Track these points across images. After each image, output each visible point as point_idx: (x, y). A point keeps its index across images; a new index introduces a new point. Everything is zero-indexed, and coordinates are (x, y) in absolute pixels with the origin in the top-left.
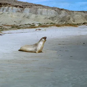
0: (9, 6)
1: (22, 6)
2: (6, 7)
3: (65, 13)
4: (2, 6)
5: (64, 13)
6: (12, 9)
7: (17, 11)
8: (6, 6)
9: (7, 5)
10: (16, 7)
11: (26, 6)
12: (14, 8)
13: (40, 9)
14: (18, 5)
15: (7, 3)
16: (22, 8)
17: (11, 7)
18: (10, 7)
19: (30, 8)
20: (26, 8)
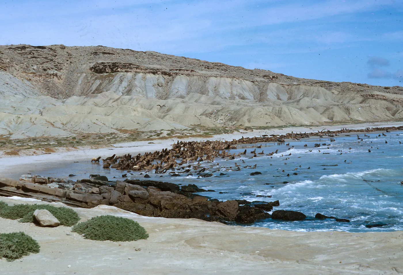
0: (135, 70)
1: (168, 71)
2: (130, 75)
3: (277, 88)
4: (118, 71)
5: (274, 89)
6: (144, 78)
7: (156, 83)
8: (128, 70)
9: (131, 68)
10: (154, 73)
11: (180, 70)
12: (150, 76)
13: (213, 79)
14: (158, 67)
15: (130, 64)
16: (169, 75)
17: (141, 75)
18: (139, 73)
19: (188, 75)
20: (178, 77)
